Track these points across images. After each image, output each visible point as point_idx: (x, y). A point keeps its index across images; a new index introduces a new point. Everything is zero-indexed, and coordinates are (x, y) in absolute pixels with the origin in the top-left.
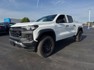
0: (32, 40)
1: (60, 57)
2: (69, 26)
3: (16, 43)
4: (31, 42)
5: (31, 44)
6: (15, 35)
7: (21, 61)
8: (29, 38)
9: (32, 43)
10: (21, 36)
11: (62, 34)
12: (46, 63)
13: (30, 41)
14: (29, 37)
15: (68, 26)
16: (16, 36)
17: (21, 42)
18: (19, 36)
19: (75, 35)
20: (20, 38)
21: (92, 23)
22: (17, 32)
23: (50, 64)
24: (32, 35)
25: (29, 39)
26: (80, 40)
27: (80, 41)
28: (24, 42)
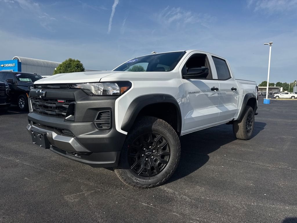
0: (111, 128)
1: (198, 187)
2: (219, 89)
3: (54, 137)
4: (106, 135)
5: (106, 141)
6: (50, 112)
7: (70, 199)
8: (99, 121)
9: (111, 138)
10: (73, 114)
11: (199, 113)
12: (155, 206)
13: (102, 131)
14: (99, 118)
15: (217, 89)
16: (54, 113)
17: (71, 135)
18: (65, 114)
19: (236, 118)
20: (68, 120)
21: (275, 87)
22: (59, 101)
23: (171, 211)
24: (110, 111)
25: (99, 126)
26: (250, 134)
27: (249, 139)
28: (81, 136)
